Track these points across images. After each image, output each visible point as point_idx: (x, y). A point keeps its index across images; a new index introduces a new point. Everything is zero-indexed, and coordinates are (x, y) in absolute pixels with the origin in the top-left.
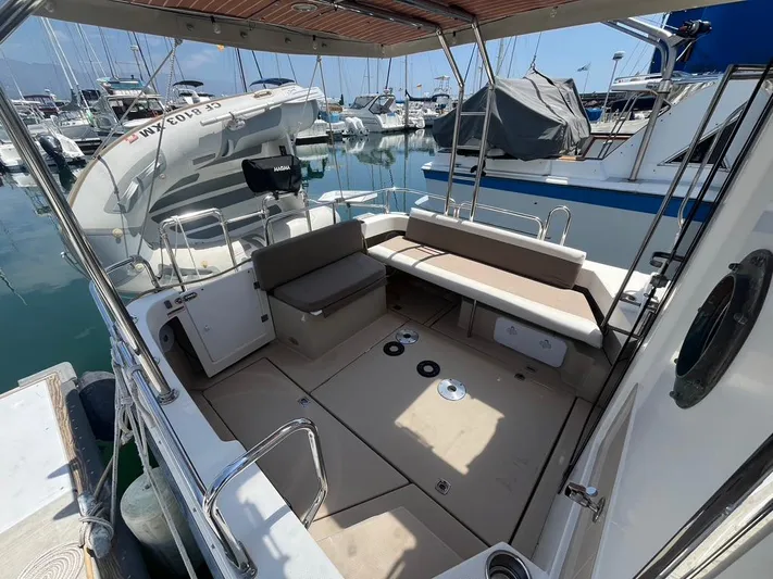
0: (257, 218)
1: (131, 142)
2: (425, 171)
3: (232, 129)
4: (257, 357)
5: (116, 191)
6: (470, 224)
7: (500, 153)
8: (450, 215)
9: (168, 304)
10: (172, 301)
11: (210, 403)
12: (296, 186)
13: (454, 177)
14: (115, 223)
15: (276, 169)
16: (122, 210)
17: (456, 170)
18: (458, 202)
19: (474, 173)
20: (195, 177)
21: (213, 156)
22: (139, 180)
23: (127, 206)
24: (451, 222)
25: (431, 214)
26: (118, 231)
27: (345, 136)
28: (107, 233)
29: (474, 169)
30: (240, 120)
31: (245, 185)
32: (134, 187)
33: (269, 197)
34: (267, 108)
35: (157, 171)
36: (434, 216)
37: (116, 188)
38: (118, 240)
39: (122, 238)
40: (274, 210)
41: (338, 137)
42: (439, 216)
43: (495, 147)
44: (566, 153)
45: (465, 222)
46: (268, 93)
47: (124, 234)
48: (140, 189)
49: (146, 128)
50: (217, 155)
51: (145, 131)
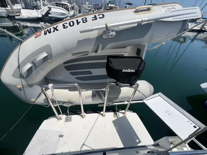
3: (104, 37)
5: (19, 67)
22: (33, 63)
23: (25, 76)
30: (113, 31)
37: (19, 65)
39: (22, 89)
46: (148, 9)
47: (23, 87)
48: (33, 67)
49: (49, 29)
50: (90, 51)
51: (48, 30)
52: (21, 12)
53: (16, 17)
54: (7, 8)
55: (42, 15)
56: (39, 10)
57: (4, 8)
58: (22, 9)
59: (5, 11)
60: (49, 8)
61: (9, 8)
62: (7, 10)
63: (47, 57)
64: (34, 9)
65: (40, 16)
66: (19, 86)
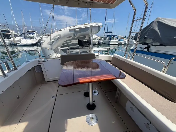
1: (56, 32)
2: (131, 49)
3: (76, 31)
10: (40, 61)
14: (48, 47)
15: (84, 41)
16: (50, 44)
22: (55, 39)
25: (118, 56)
26: (48, 48)
27: (123, 44)
28: (46, 48)
30: (78, 29)
32: (53, 40)
34: (85, 27)
35: (58, 38)
36: (119, 56)
37: (51, 40)
38: (48, 50)
41: (121, 44)
42: (121, 57)
43: (157, 42)
48: (54, 41)
50: (72, 37)
52: (21, 41)
53: (17, 44)
54: (10, 40)
55: (36, 42)
56: (34, 40)
57: (8, 40)
58: (22, 40)
59: (9, 41)
60: (41, 37)
61: (12, 39)
62: (10, 41)
64: (30, 39)
65: (35, 43)
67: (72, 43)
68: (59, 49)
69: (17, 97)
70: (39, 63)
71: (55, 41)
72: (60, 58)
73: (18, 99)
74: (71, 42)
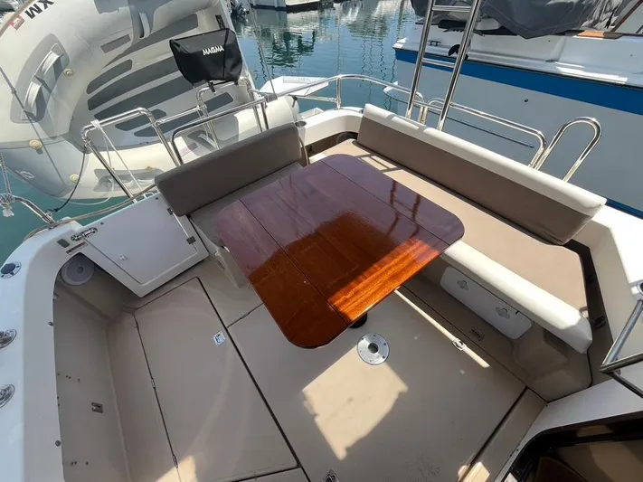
0: (195, 115)
1: (17, 27)
2: (397, 50)
4: (188, 277)
6: (438, 134)
7: (495, 25)
8: (414, 117)
9: (63, 243)
10: (68, 239)
11: (138, 327)
12: (234, 73)
13: (425, 60)
15: (205, 52)
16: (31, 117)
17: (429, 49)
18: (426, 99)
19: (454, 55)
20: (129, 64)
21: (126, 38)
22: (40, 80)
23: (35, 112)
24: (413, 130)
25: (386, 113)
29: (455, 49)
31: (178, 74)
32: (34, 88)
33: (205, 88)
35: (58, 66)
36: (390, 117)
39: (43, 149)
40: (212, 105)
44: (591, 26)
45: (431, 131)
47: (43, 145)
48: (45, 90)
49: (31, 5)
50: (131, 36)
51: (31, 9)
63: (58, 60)
66: (35, 143)
67: (136, 67)
68: (97, 131)
69: (94, 410)
70: (68, 249)
71: (50, 91)
72: (155, 188)
73: (102, 412)
74: (130, 62)
